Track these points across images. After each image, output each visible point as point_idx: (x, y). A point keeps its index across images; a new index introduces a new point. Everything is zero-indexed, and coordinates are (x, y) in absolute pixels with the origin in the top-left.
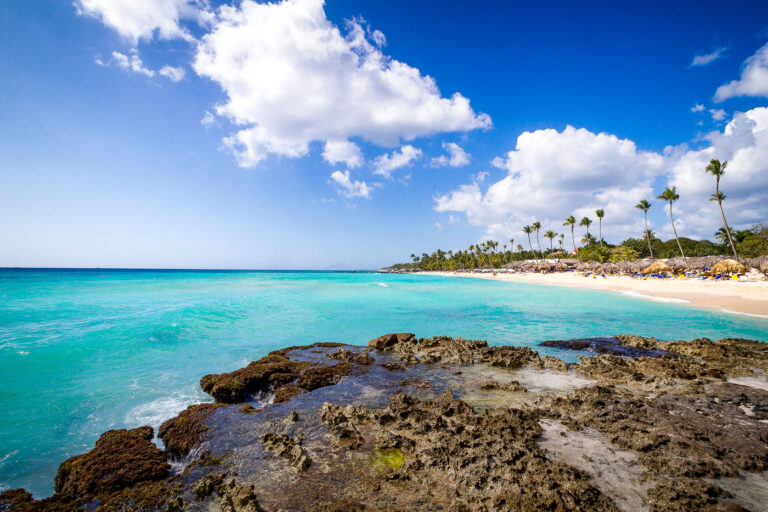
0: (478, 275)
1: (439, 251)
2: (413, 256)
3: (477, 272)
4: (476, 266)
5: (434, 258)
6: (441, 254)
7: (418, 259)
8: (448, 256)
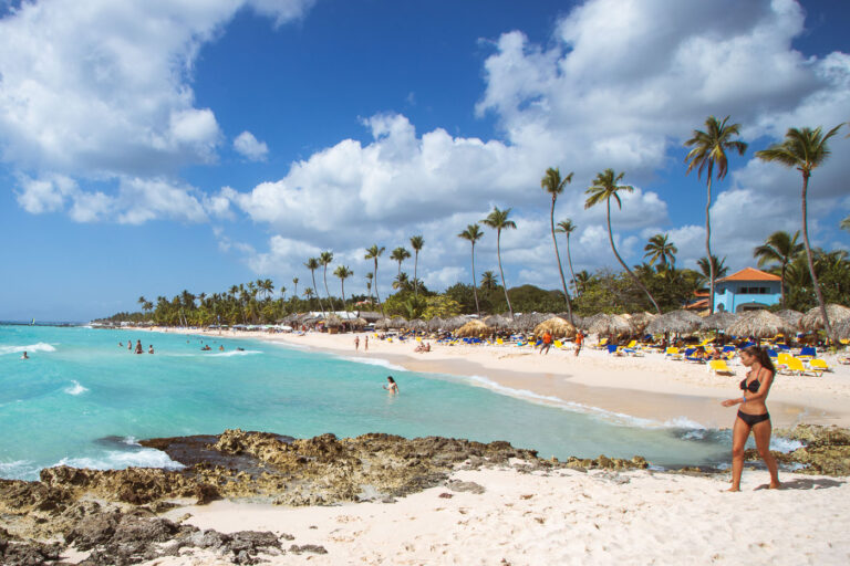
0: (240, 334)
1: (185, 293)
2: (142, 300)
3: (239, 329)
4: (239, 321)
5: (176, 305)
6: (188, 297)
7: (150, 305)
8: (198, 303)
